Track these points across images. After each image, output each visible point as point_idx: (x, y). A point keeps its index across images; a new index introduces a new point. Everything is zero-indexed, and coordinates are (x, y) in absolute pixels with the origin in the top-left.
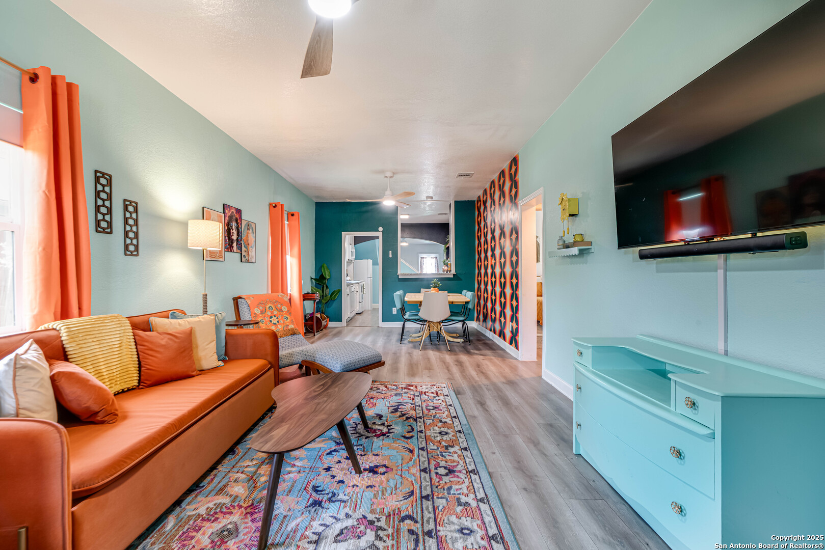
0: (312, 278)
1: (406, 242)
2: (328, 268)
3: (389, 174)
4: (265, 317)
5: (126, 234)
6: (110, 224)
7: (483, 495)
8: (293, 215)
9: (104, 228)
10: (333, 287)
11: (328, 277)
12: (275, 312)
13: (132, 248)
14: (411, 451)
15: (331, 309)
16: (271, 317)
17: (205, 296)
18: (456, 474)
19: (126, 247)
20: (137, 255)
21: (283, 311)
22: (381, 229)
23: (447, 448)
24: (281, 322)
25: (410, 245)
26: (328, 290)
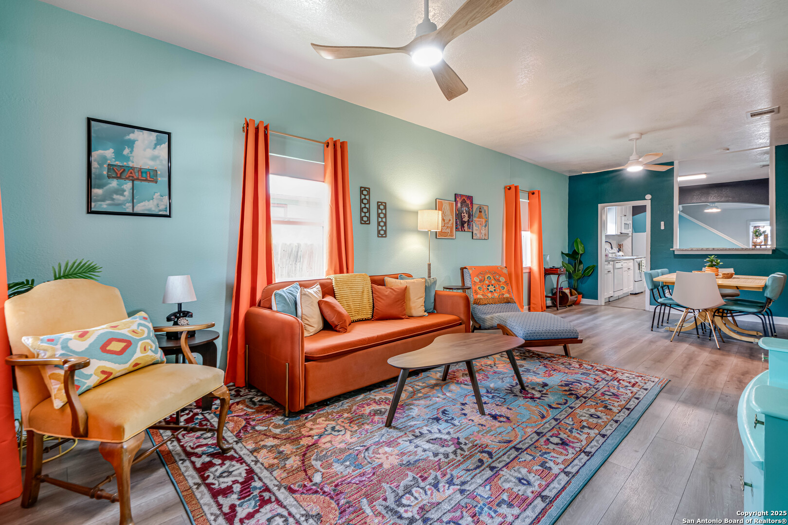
0: (562, 253)
1: (717, 207)
2: (582, 243)
3: (634, 136)
4: (483, 285)
5: (379, 224)
6: (369, 219)
7: (574, 470)
8: (533, 194)
9: (365, 220)
10: (587, 263)
11: (581, 252)
12: (493, 282)
13: (382, 232)
14: (543, 417)
15: (585, 286)
16: (489, 286)
17: (429, 265)
18: (567, 447)
19: (379, 232)
20: (386, 237)
21: (500, 282)
22: (648, 197)
23: (583, 427)
24: (498, 290)
25: (724, 211)
26: (582, 266)
